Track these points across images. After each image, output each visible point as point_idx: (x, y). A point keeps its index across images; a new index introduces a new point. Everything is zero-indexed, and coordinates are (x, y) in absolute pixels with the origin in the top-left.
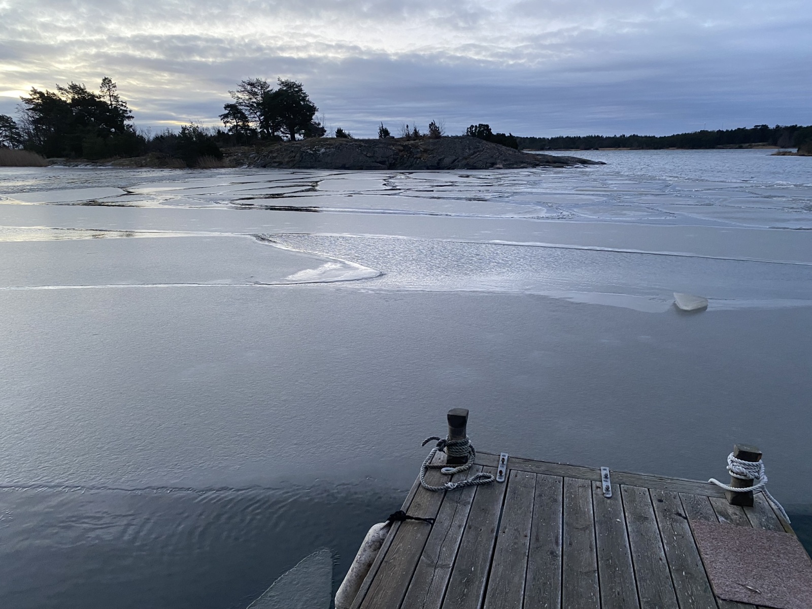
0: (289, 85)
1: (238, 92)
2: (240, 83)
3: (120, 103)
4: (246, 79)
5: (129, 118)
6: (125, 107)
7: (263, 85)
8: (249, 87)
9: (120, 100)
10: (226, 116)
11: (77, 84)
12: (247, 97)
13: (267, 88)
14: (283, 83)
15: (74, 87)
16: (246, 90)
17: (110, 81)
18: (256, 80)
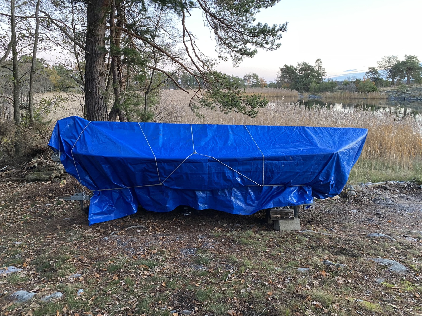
0: (410, 58)
2: (383, 57)
4: (386, 56)
5: (324, 75)
9: (322, 67)
10: (368, 73)
11: (306, 62)
12: (384, 64)
13: (397, 59)
16: (385, 60)
17: (320, 60)
18: (392, 56)
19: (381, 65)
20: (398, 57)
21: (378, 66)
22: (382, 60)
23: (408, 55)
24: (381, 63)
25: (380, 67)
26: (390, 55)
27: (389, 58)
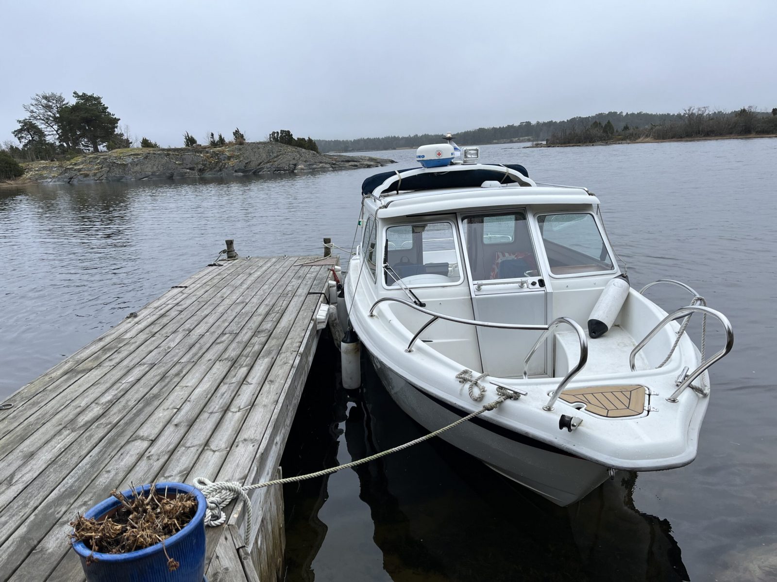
0: (87, 98)
1: (32, 105)
2: (35, 96)
4: (41, 93)
7: (60, 100)
8: (44, 102)
10: (20, 131)
12: (41, 111)
13: (63, 101)
14: (79, 96)
16: (40, 103)
19: (35, 115)
20: (63, 96)
21: (29, 114)
22: (34, 102)
23: (81, 94)
24: (32, 108)
25: (35, 118)
26: (48, 93)
27: (45, 98)
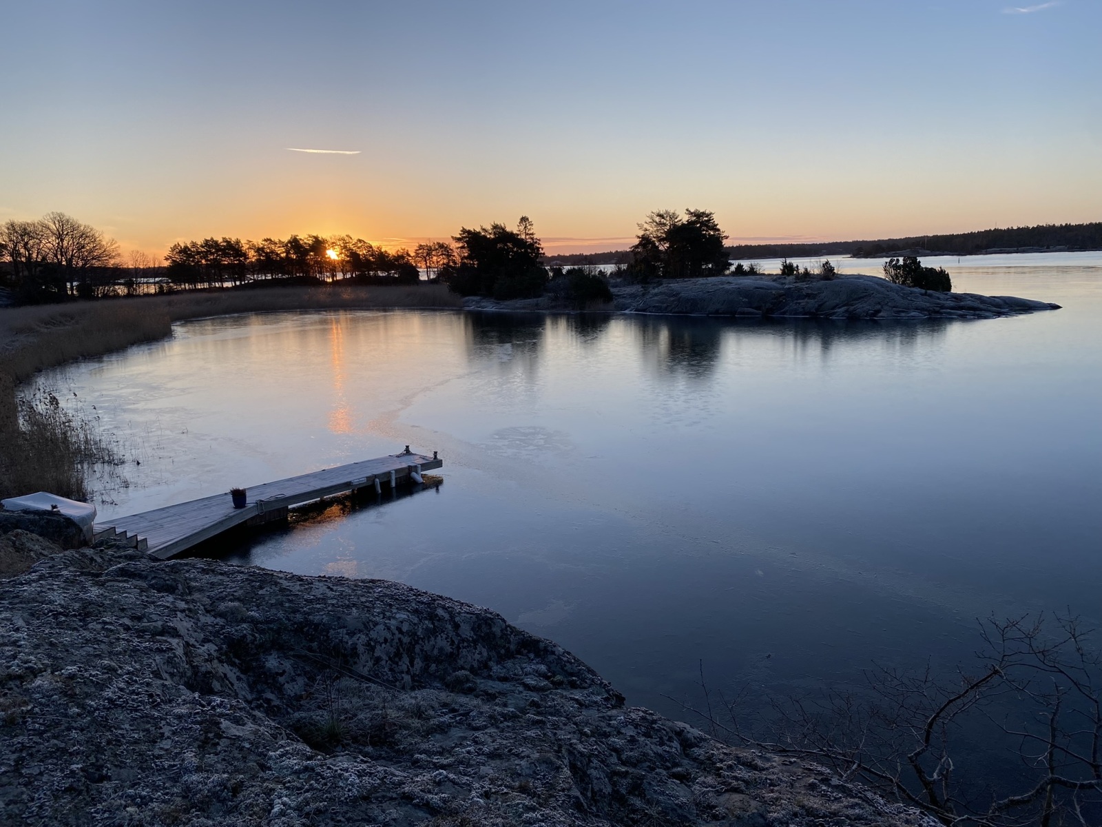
0: (699, 215)
1: (646, 223)
2: (650, 214)
3: (535, 240)
4: (656, 211)
6: (539, 244)
7: (673, 216)
8: (657, 219)
9: (534, 236)
10: (639, 246)
11: (499, 224)
13: (676, 218)
14: (692, 213)
15: (495, 227)
16: (654, 221)
17: (528, 219)
18: (664, 211)
22: (648, 220)
24: (646, 226)
27: (661, 216)
